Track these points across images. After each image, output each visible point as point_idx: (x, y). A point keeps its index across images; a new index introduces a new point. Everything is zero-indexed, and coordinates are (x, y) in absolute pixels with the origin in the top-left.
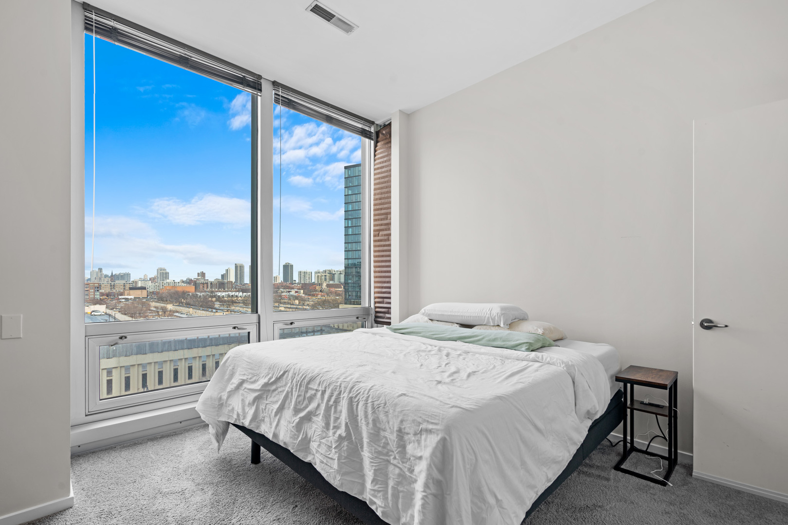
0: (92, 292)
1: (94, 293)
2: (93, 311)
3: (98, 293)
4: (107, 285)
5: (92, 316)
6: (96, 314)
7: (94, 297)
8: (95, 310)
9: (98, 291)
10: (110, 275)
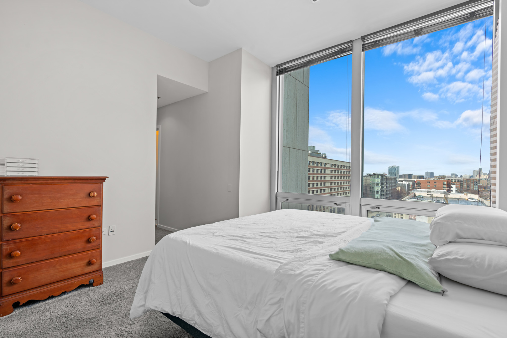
0: (472, 185)
1: (474, 186)
2: (469, 198)
3: (477, 186)
4: (485, 180)
5: (468, 202)
6: (471, 200)
7: (474, 189)
8: (471, 197)
9: (476, 184)
10: (488, 174)
